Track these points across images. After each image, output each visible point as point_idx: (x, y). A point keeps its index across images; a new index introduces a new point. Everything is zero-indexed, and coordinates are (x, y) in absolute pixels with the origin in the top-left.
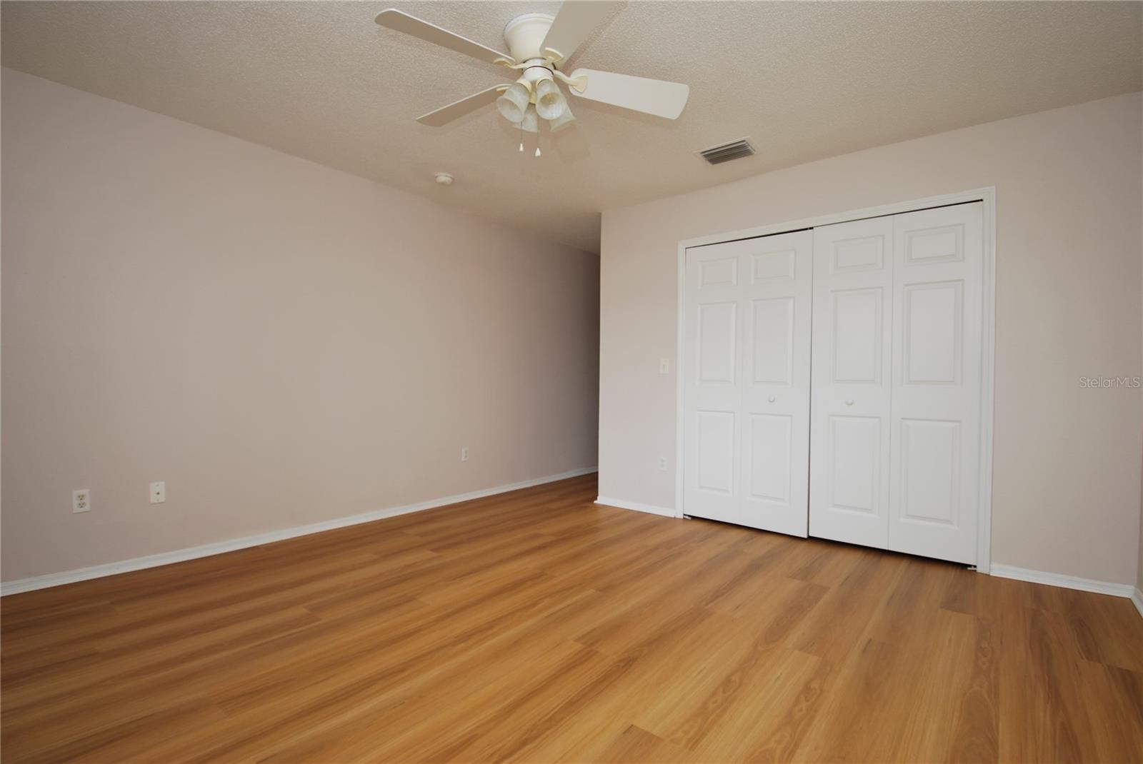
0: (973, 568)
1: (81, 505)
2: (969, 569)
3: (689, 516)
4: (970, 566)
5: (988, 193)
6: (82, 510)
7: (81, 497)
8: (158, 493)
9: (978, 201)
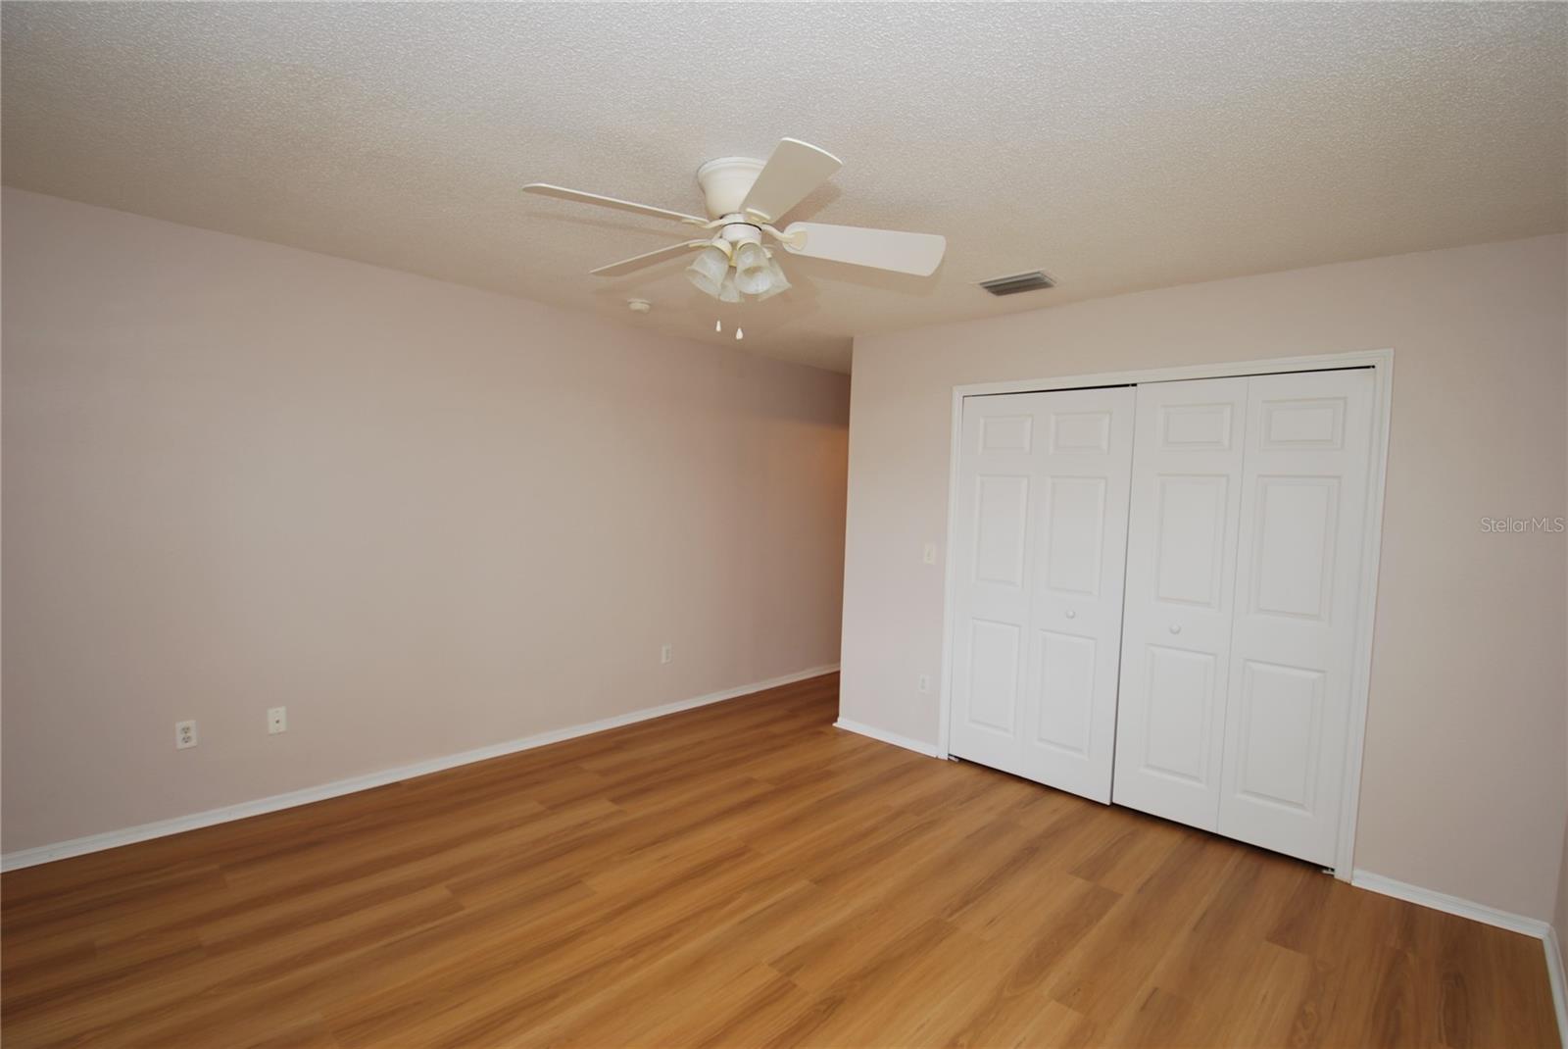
0: (1330, 872)
1: (186, 740)
2: (1325, 872)
3: (956, 757)
4: (1327, 868)
5: (1383, 358)
6: (188, 745)
7: (186, 730)
8: (278, 722)
9: (1368, 367)
